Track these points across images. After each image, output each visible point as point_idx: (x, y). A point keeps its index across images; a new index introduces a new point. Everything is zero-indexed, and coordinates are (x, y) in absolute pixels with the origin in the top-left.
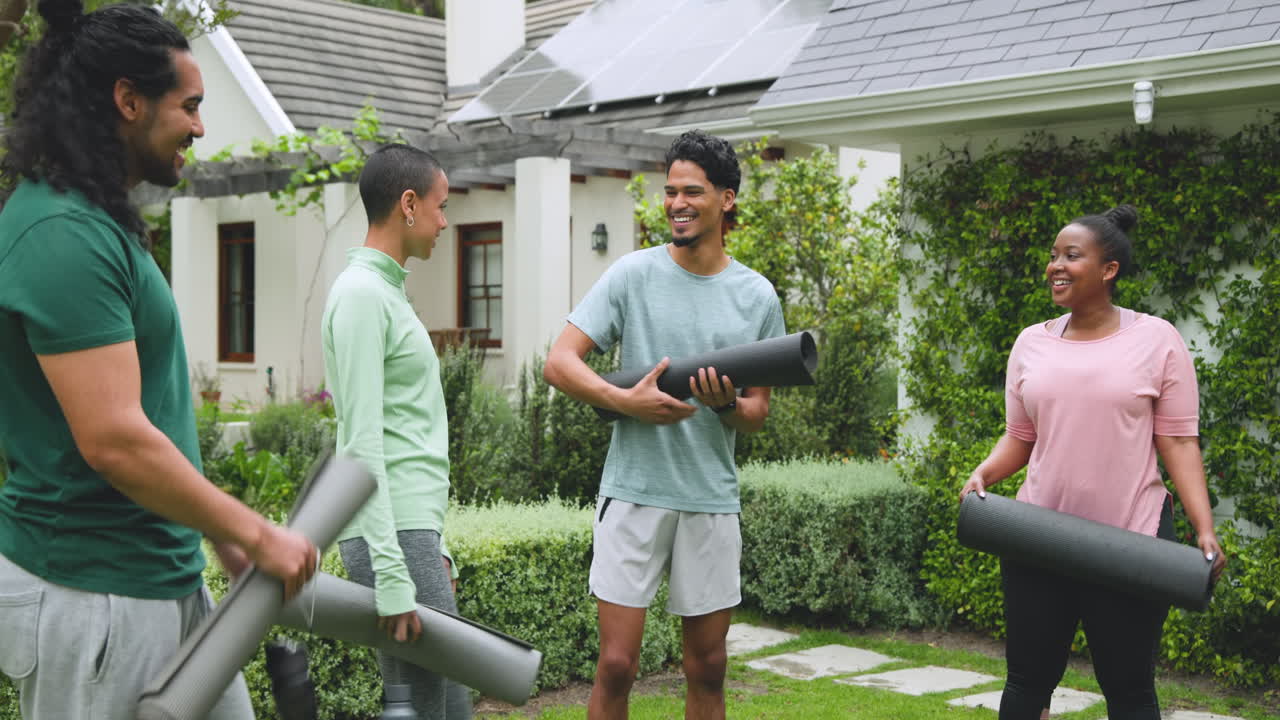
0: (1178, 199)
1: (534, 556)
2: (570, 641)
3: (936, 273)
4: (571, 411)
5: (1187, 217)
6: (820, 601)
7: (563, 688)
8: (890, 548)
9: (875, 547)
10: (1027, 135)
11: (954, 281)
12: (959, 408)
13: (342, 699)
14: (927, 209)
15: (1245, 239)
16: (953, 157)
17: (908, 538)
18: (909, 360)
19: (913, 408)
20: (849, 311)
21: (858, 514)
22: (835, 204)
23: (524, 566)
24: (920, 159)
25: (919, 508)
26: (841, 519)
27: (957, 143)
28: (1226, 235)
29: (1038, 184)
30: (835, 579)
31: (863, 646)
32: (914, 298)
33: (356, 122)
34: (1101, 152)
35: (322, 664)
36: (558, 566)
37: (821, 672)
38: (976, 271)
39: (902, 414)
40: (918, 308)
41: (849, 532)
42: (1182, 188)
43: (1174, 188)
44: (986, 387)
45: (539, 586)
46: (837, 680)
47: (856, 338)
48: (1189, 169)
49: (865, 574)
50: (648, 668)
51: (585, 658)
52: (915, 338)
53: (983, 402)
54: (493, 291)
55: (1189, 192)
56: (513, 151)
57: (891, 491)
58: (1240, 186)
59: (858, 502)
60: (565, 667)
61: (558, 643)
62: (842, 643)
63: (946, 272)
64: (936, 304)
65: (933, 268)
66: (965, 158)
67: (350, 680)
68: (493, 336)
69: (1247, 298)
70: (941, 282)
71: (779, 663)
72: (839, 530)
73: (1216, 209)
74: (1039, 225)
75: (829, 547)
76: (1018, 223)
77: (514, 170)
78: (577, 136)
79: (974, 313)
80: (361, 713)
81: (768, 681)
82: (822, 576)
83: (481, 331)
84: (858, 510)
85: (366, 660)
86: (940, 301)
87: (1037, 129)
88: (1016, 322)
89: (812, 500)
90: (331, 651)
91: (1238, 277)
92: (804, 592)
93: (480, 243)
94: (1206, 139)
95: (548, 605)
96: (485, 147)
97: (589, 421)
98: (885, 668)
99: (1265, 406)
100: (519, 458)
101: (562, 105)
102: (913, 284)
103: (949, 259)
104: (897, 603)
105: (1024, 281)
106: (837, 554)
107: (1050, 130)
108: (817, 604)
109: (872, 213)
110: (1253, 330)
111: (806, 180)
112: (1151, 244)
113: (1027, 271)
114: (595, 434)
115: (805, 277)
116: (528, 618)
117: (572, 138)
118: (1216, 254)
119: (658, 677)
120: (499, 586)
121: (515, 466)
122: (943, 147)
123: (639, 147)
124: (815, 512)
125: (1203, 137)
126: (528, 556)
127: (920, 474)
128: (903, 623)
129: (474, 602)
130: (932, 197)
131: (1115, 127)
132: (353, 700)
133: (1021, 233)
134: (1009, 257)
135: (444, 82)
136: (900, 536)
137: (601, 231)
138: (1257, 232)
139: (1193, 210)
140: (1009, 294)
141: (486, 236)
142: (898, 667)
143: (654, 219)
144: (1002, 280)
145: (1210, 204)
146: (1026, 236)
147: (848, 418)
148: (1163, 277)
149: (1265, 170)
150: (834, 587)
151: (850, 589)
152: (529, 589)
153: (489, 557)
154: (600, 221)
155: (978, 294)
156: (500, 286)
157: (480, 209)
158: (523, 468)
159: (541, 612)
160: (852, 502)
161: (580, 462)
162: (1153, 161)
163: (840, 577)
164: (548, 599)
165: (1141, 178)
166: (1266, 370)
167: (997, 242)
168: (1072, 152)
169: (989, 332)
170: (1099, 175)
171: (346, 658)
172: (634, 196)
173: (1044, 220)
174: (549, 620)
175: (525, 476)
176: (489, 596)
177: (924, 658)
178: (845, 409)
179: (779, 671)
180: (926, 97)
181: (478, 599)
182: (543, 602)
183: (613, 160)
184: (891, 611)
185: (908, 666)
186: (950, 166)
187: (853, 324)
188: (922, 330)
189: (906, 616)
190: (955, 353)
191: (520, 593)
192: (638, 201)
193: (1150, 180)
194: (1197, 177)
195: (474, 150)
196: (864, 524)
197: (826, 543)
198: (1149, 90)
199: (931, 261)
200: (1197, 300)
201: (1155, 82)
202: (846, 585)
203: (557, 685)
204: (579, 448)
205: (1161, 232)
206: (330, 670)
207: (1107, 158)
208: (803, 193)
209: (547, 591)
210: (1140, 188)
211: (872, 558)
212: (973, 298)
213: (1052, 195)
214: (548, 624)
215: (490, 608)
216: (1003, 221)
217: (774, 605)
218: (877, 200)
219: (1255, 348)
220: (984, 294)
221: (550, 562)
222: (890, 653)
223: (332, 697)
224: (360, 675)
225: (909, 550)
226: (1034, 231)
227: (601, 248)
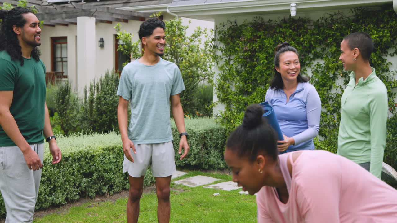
0: (302, 39)
1: (112, 151)
2: (123, 177)
3: (226, 60)
4: (103, 101)
5: (304, 45)
6: (194, 162)
7: (120, 192)
8: (215, 145)
9: (210, 145)
10: (254, 18)
11: (231, 62)
12: (234, 102)
13: (53, 199)
14: (223, 40)
15: (320, 52)
16: (231, 24)
17: (220, 142)
18: (217, 87)
19: (219, 102)
20: (187, 69)
21: (206, 135)
22: (182, 34)
23: (109, 155)
24: (221, 24)
25: (223, 133)
26: (201, 137)
27: (232, 20)
28: (315, 50)
29: (259, 34)
30: (199, 155)
31: (208, 175)
32: (219, 67)
33: (19, 2)
34: (278, 24)
35: (47, 188)
36: (119, 154)
37: (198, 185)
38: (240, 60)
39: (215, 103)
40: (220, 71)
41: (203, 141)
42: (302, 36)
43: (300, 36)
44: (242, 95)
45: (114, 160)
46: (204, 187)
47: (189, 77)
48: (305, 30)
49: (207, 153)
50: (146, 185)
51: (127, 183)
52: (219, 80)
53: (242, 100)
54: (64, 59)
55: (305, 37)
56: (76, 14)
57: (215, 128)
58: (319, 35)
59: (206, 131)
60: (121, 186)
61: (119, 178)
62: (201, 175)
63: (229, 59)
64: (226, 69)
65: (225, 58)
66: (235, 24)
67: (56, 193)
68: (64, 74)
69: (320, 69)
70: (227, 63)
71: (184, 182)
72: (200, 140)
73: (312, 42)
74: (259, 46)
75: (197, 145)
76: (254, 45)
77: (76, 20)
78: (98, 10)
79: (239, 72)
80: (59, 203)
81: (183, 188)
82: (195, 154)
83: (60, 73)
84: (206, 134)
85: (61, 186)
86: (227, 69)
87: (258, 16)
88: (251, 75)
89: (192, 131)
90: (50, 184)
91: (318, 63)
92: (189, 159)
93: (59, 43)
94: (309, 21)
95: (116, 166)
96: (65, 12)
97: (109, 104)
98: (216, 182)
99: (326, 102)
100: (85, 116)
102: (219, 63)
103: (230, 55)
104: (217, 162)
105: (254, 63)
106: (200, 148)
107: (261, 16)
108: (193, 163)
109: (193, 37)
110: (323, 79)
111: (173, 26)
113: (255, 60)
114: (111, 108)
115: (172, 57)
116: (110, 171)
117: (96, 11)
118: (311, 56)
119: (149, 188)
120: (102, 161)
121: (84, 119)
122: (228, 20)
123: (116, 14)
124: (193, 135)
125: (308, 20)
126: (110, 151)
127: (222, 122)
128: (218, 168)
129: (94, 166)
130: (225, 36)
131: (282, 17)
132: (57, 199)
133: (254, 48)
134: (250, 56)
136: (218, 142)
137: (102, 40)
138: (323, 50)
139: (306, 43)
140: (249, 67)
141: (61, 41)
142: (220, 182)
143: (123, 38)
144: (247, 63)
145: (311, 41)
146: (255, 49)
147: (187, 102)
149: (327, 31)
150: (198, 158)
151: (203, 158)
152: (111, 162)
153: (99, 152)
154: (101, 37)
155: (239, 67)
156: (67, 58)
157: (60, 32)
158: (86, 120)
159: (114, 169)
160: (204, 131)
161: (106, 117)
162: (294, 28)
163: (200, 154)
164: (116, 165)
165: (291, 32)
166: (326, 91)
167: (246, 51)
168: (268, 24)
169: (243, 79)
170: (278, 31)
171: (55, 186)
172: (117, 30)
173: (261, 45)
174: (117, 171)
175: (87, 122)
176: (98, 164)
177: (227, 179)
178: (186, 100)
179: (185, 184)
180: (225, 5)
181: (95, 166)
182: (115, 166)
183: (107, 17)
184: (215, 164)
185: (223, 182)
186: (230, 27)
187: (189, 73)
188: (221, 77)
189: (219, 166)
190: (232, 84)
191: (108, 163)
192: (118, 32)
193: (293, 33)
194: (307, 33)
195: (61, 14)
196: (207, 138)
197: (196, 144)
198: (295, 6)
199: (225, 56)
200: (305, 70)
201: (297, 4)
202: (202, 157)
203: (118, 191)
204: (106, 113)
206: (50, 190)
207: (280, 26)
208: (172, 30)
209: (116, 162)
210: (290, 36)
211: (209, 148)
212: (238, 68)
213: (264, 37)
214: (116, 173)
215: (99, 168)
216: (248, 44)
217: (179, 164)
218: (194, 33)
219: (323, 84)
220: (241, 67)
221: (117, 153)
222: (217, 177)
223: (50, 198)
224: (59, 191)
225: (220, 146)
226: (258, 48)
227: (102, 46)
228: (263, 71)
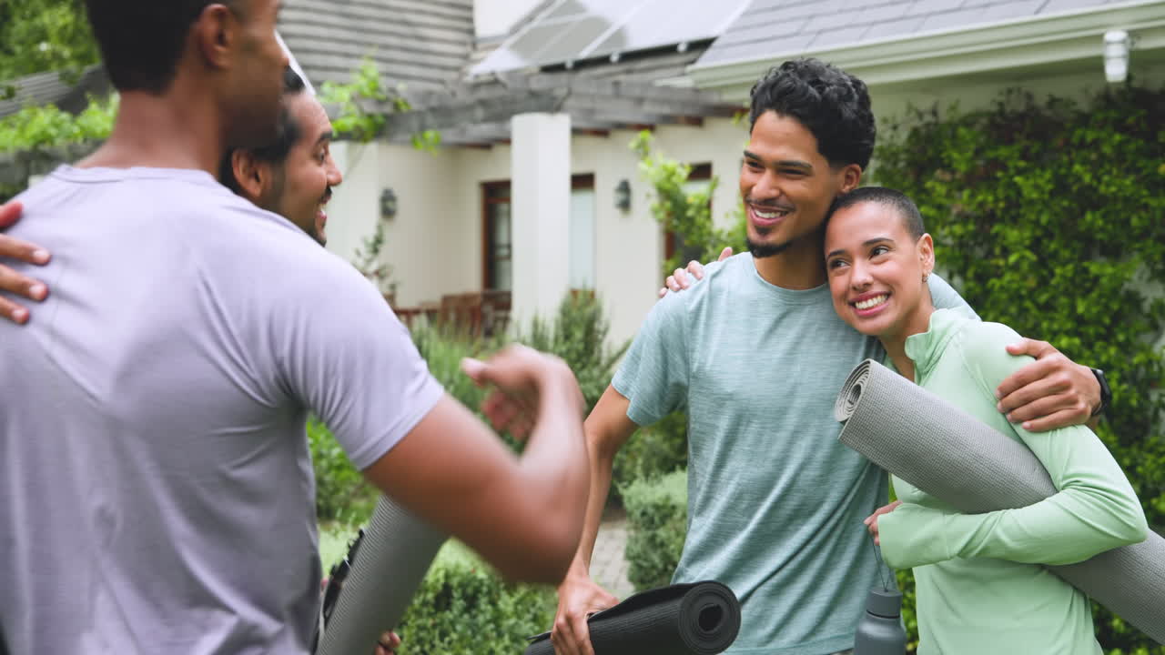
0: (1163, 168)
10: (1000, 93)
16: (920, 119)
24: (884, 121)
27: (925, 103)
29: (1003, 152)
34: (1079, 113)
66: (933, 120)
74: (1007, 199)
76: (983, 197)
77: (509, 128)
78: (575, 90)
87: (1011, 85)
93: (504, 201)
96: (483, 103)
101: (585, 54)
105: (993, 262)
107: (1027, 86)
112: (1135, 221)
113: (997, 251)
117: (570, 93)
122: (910, 107)
123: (652, 100)
130: (895, 164)
133: (986, 208)
134: (975, 235)
135: (471, 32)
137: (623, 187)
144: (967, 260)
146: (992, 211)
148: (1149, 260)
154: (621, 178)
165: (1121, 144)
167: (960, 219)
168: (1048, 113)
170: (1075, 140)
172: (639, 154)
173: (1012, 193)
186: (916, 130)
193: (1132, 147)
195: (471, 107)
198: (1123, 42)
201: (1131, 32)
205: (1146, 207)
207: (1084, 120)
210: (1119, 156)
213: (1022, 164)
216: (966, 193)
226: (1002, 205)
227: (625, 205)
228: (1024, 292)
